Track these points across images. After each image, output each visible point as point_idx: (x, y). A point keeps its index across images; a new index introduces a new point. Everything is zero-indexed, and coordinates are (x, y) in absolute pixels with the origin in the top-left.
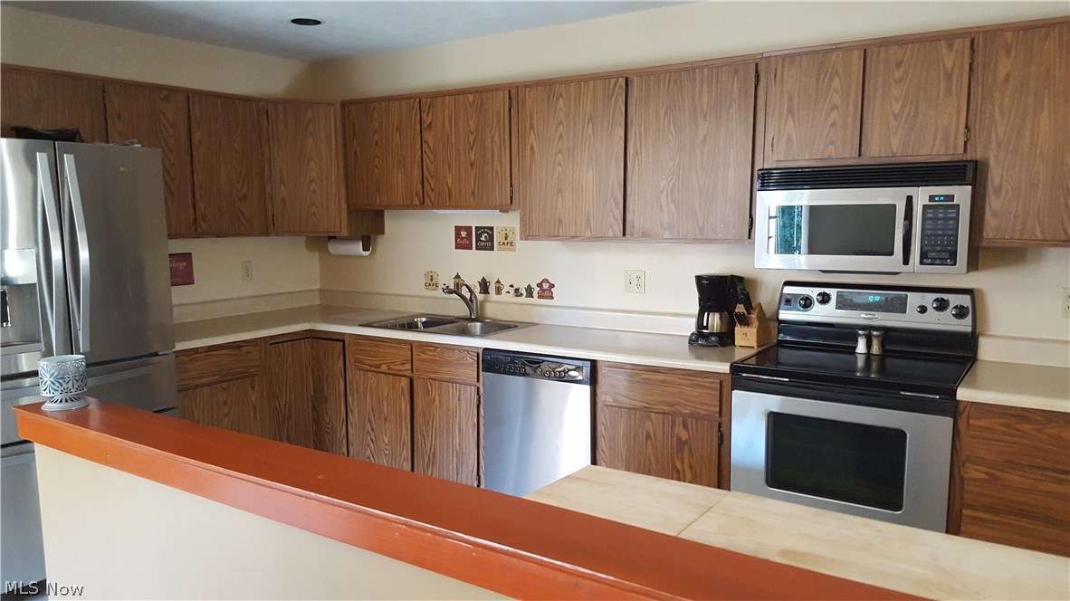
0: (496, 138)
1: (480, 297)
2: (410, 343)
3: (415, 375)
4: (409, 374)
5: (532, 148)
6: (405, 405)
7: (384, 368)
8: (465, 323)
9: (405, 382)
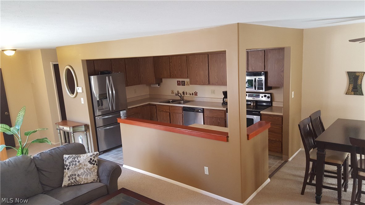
0: (184, 65)
1: (183, 95)
2: (169, 106)
3: (170, 112)
4: (169, 112)
5: (191, 67)
6: (169, 117)
7: (164, 111)
8: (180, 101)
9: (168, 113)
